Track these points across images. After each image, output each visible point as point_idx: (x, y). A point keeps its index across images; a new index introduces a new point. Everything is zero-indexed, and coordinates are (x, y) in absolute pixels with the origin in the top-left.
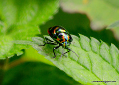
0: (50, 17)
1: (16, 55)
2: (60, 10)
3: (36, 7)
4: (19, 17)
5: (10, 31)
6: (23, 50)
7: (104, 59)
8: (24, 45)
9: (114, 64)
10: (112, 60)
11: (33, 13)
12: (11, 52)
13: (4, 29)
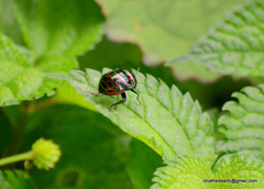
0: (91, 47)
1: (46, 95)
2: (105, 38)
3: (73, 32)
4: (50, 44)
5: (38, 62)
6: (55, 89)
7: (162, 104)
8: (56, 82)
9: (175, 112)
10: (173, 107)
11: (69, 40)
12: (39, 90)
13: (31, 60)
